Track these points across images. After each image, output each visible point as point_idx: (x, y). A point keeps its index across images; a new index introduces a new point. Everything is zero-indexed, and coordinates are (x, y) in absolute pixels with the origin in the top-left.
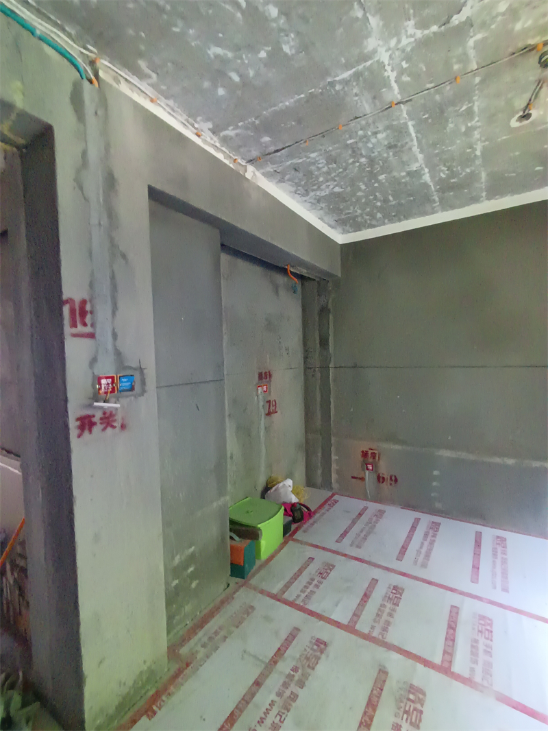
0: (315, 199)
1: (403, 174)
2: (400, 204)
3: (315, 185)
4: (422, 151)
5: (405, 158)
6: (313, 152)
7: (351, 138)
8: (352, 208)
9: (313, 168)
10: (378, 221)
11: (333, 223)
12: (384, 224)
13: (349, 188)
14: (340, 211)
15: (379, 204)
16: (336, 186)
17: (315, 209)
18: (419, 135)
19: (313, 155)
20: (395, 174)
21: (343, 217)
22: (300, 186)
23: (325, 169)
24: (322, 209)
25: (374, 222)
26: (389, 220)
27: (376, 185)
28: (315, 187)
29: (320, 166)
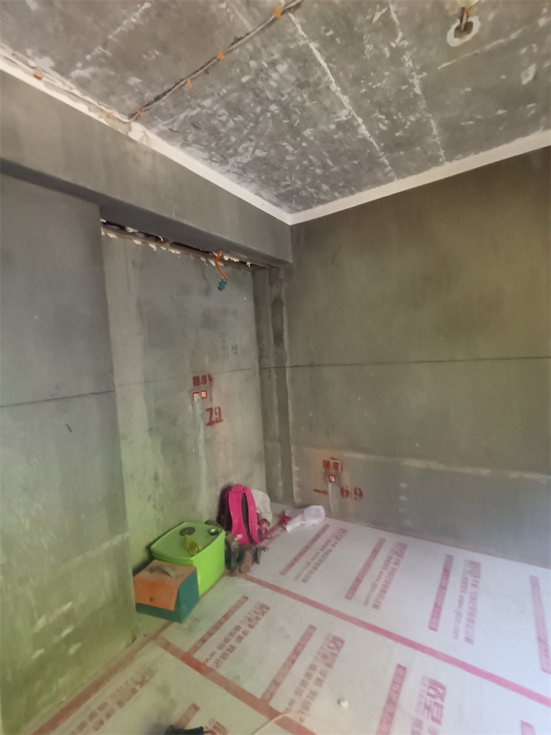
0: (239, 168)
1: (333, 127)
2: (345, 171)
3: (228, 148)
4: (344, 92)
5: (327, 103)
6: (205, 97)
7: (243, 73)
8: (287, 178)
9: (215, 122)
10: (326, 194)
11: (275, 200)
12: (335, 198)
13: (272, 150)
14: (277, 184)
15: (319, 171)
16: (256, 148)
17: (245, 181)
18: (331, 65)
19: (207, 103)
20: (322, 127)
21: (283, 191)
22: (212, 150)
23: (231, 124)
24: (253, 181)
25: (322, 197)
26: (340, 193)
27: (304, 144)
28: (231, 151)
29: (223, 118)
